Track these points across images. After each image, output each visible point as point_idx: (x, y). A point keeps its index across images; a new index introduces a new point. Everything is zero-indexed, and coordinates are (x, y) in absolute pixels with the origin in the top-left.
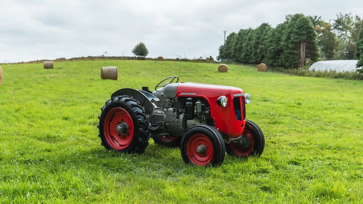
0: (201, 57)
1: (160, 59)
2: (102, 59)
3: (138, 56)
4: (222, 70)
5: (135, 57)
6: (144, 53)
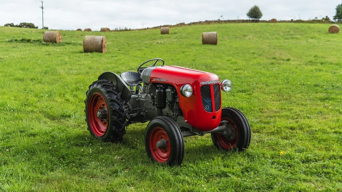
0: (316, 18)
1: (274, 21)
2: (218, 23)
3: (252, 19)
4: (333, 30)
5: (250, 20)
6: (259, 16)
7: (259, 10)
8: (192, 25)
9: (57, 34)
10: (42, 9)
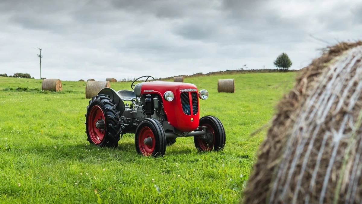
2: (241, 73)
3: (281, 68)
5: (277, 69)
6: (288, 64)
7: (288, 58)
8: (210, 75)
9: (57, 82)
10: (39, 58)
